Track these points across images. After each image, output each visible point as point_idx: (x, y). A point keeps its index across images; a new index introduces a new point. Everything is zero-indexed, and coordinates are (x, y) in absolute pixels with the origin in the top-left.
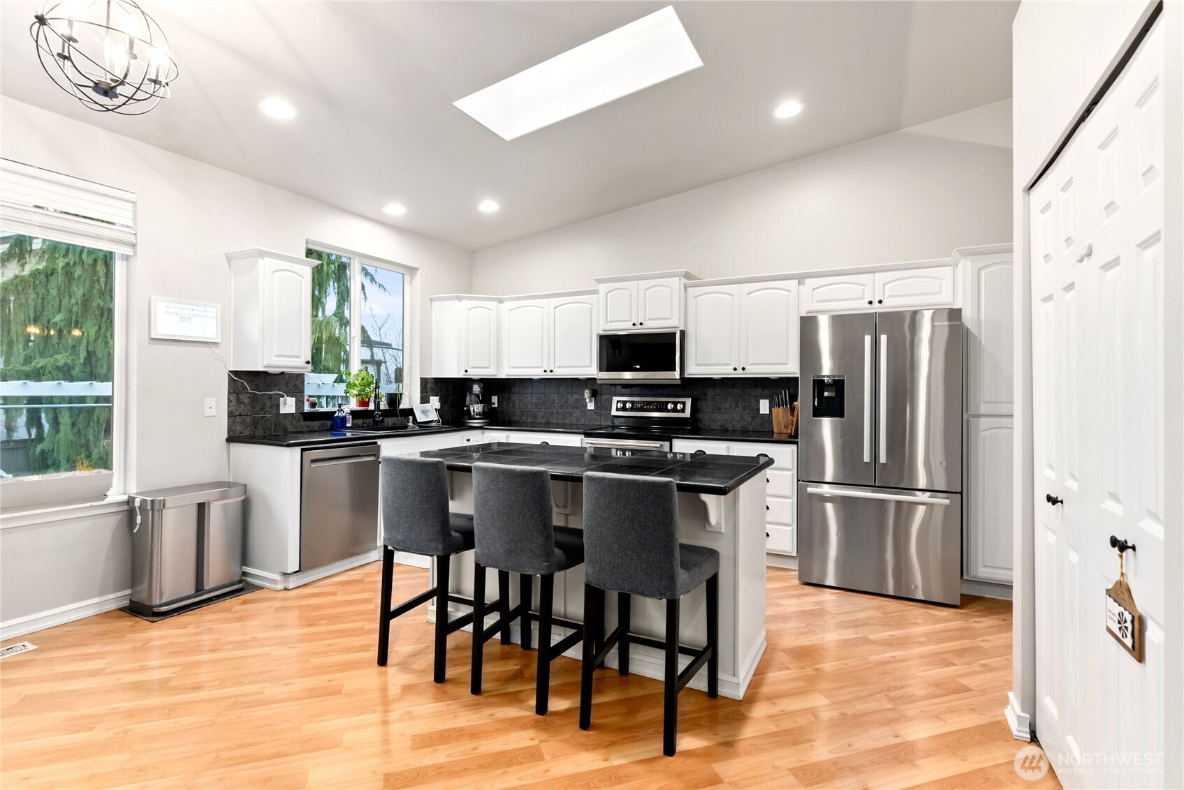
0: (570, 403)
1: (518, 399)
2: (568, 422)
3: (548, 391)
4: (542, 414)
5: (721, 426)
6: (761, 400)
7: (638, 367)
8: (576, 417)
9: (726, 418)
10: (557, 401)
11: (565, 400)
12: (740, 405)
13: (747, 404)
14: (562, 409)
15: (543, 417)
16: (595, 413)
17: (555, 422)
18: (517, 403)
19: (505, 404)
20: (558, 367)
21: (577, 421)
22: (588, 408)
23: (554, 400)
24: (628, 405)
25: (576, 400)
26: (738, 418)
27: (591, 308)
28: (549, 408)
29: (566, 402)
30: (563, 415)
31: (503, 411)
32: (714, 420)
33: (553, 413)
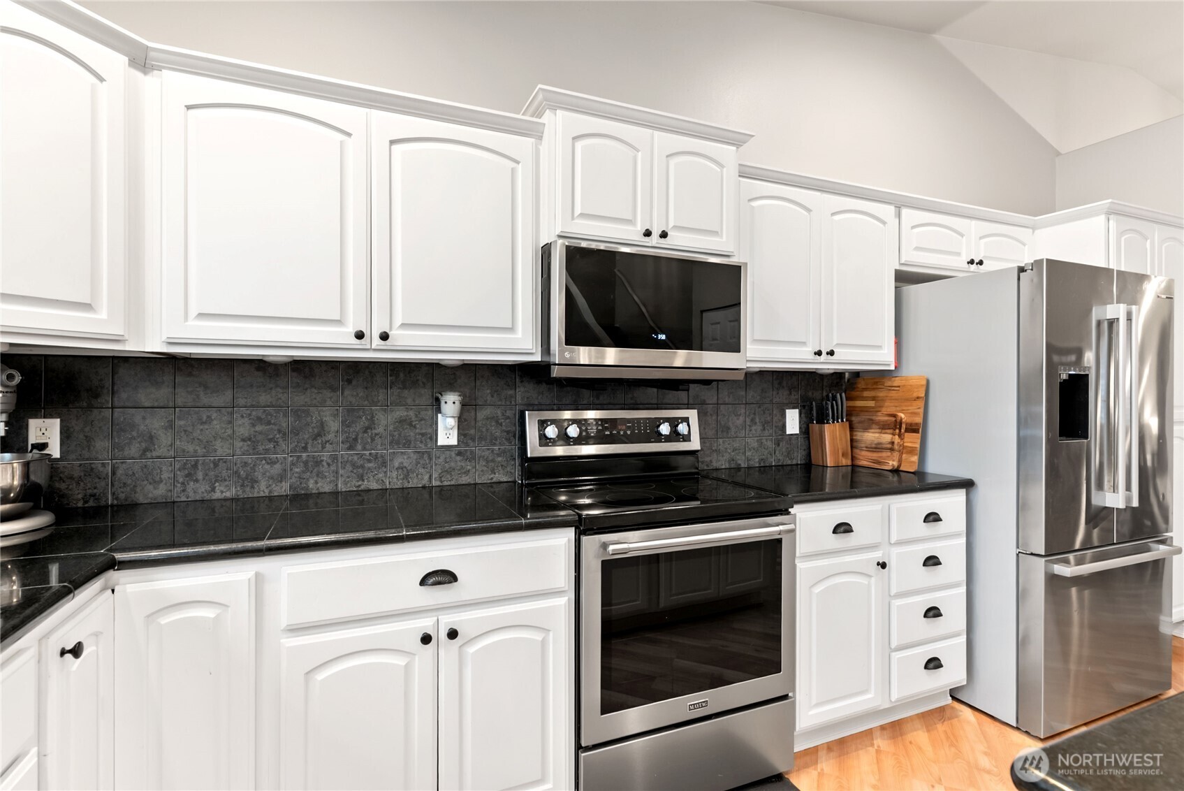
0: (380, 430)
1: (171, 425)
2: (374, 486)
3: (300, 399)
4: (277, 469)
5: (729, 462)
6: (788, 411)
7: (663, 337)
8: (401, 468)
9: (736, 445)
10: (334, 425)
11: (363, 422)
12: (757, 420)
13: (769, 419)
14: (350, 448)
15: (281, 478)
16: (459, 454)
17: (327, 488)
18: (165, 439)
19: (102, 445)
20: (404, 326)
21: (406, 477)
22: (440, 443)
23: (322, 425)
24: (573, 431)
25: (401, 421)
26: (756, 445)
27: (513, 171)
28: (305, 449)
29: (366, 430)
30: (354, 465)
31: (90, 472)
32: (718, 451)
33: (318, 463)
